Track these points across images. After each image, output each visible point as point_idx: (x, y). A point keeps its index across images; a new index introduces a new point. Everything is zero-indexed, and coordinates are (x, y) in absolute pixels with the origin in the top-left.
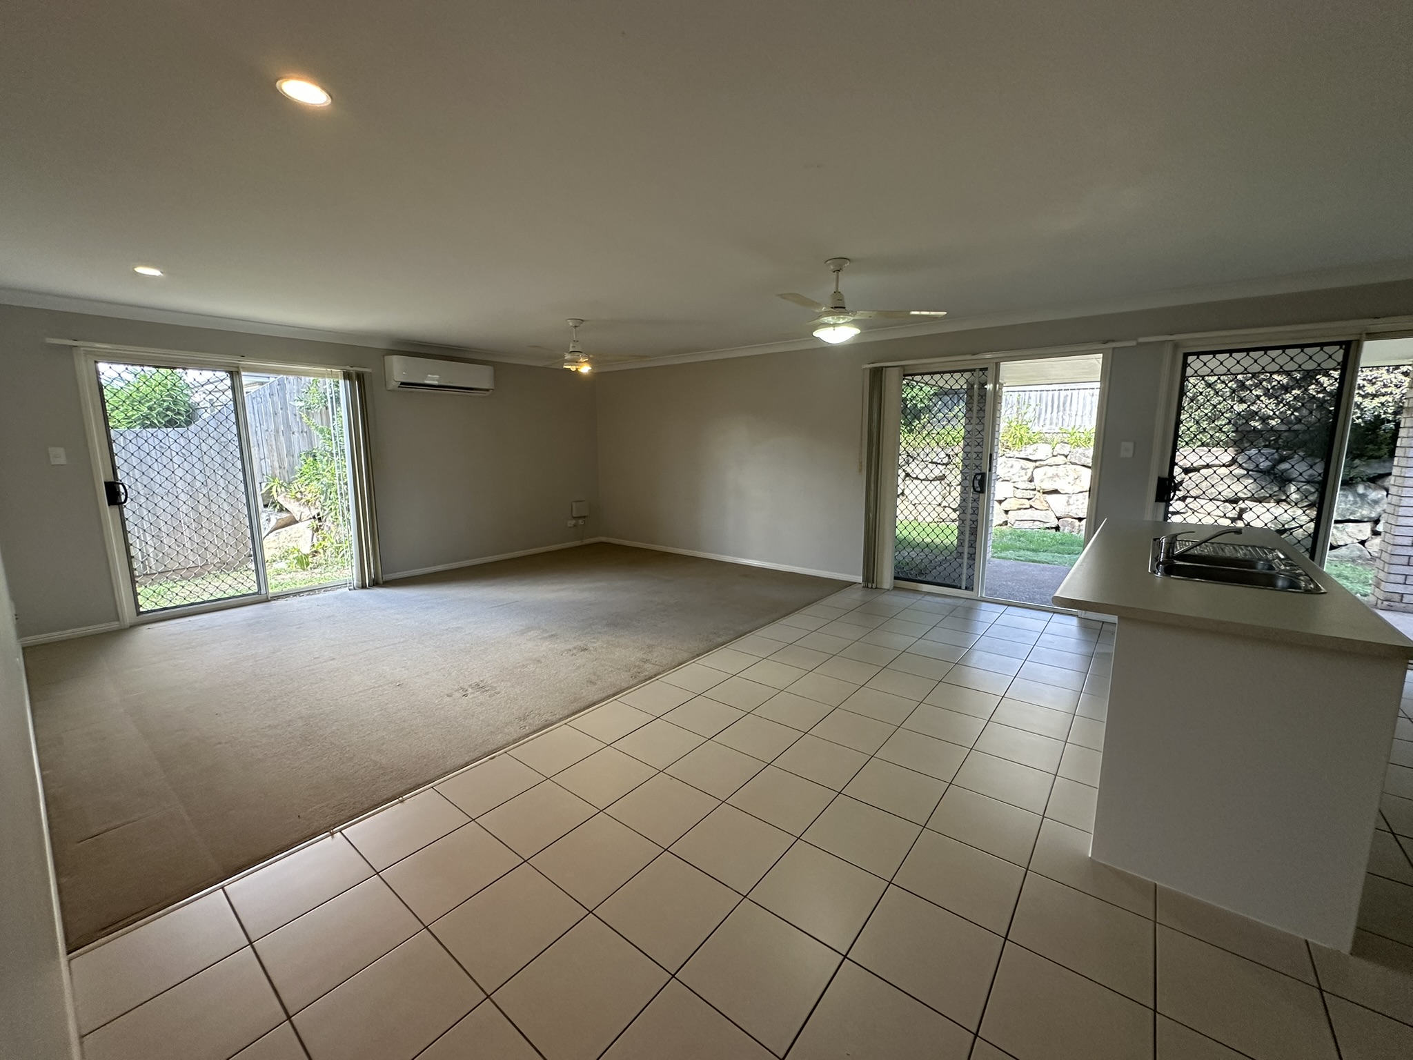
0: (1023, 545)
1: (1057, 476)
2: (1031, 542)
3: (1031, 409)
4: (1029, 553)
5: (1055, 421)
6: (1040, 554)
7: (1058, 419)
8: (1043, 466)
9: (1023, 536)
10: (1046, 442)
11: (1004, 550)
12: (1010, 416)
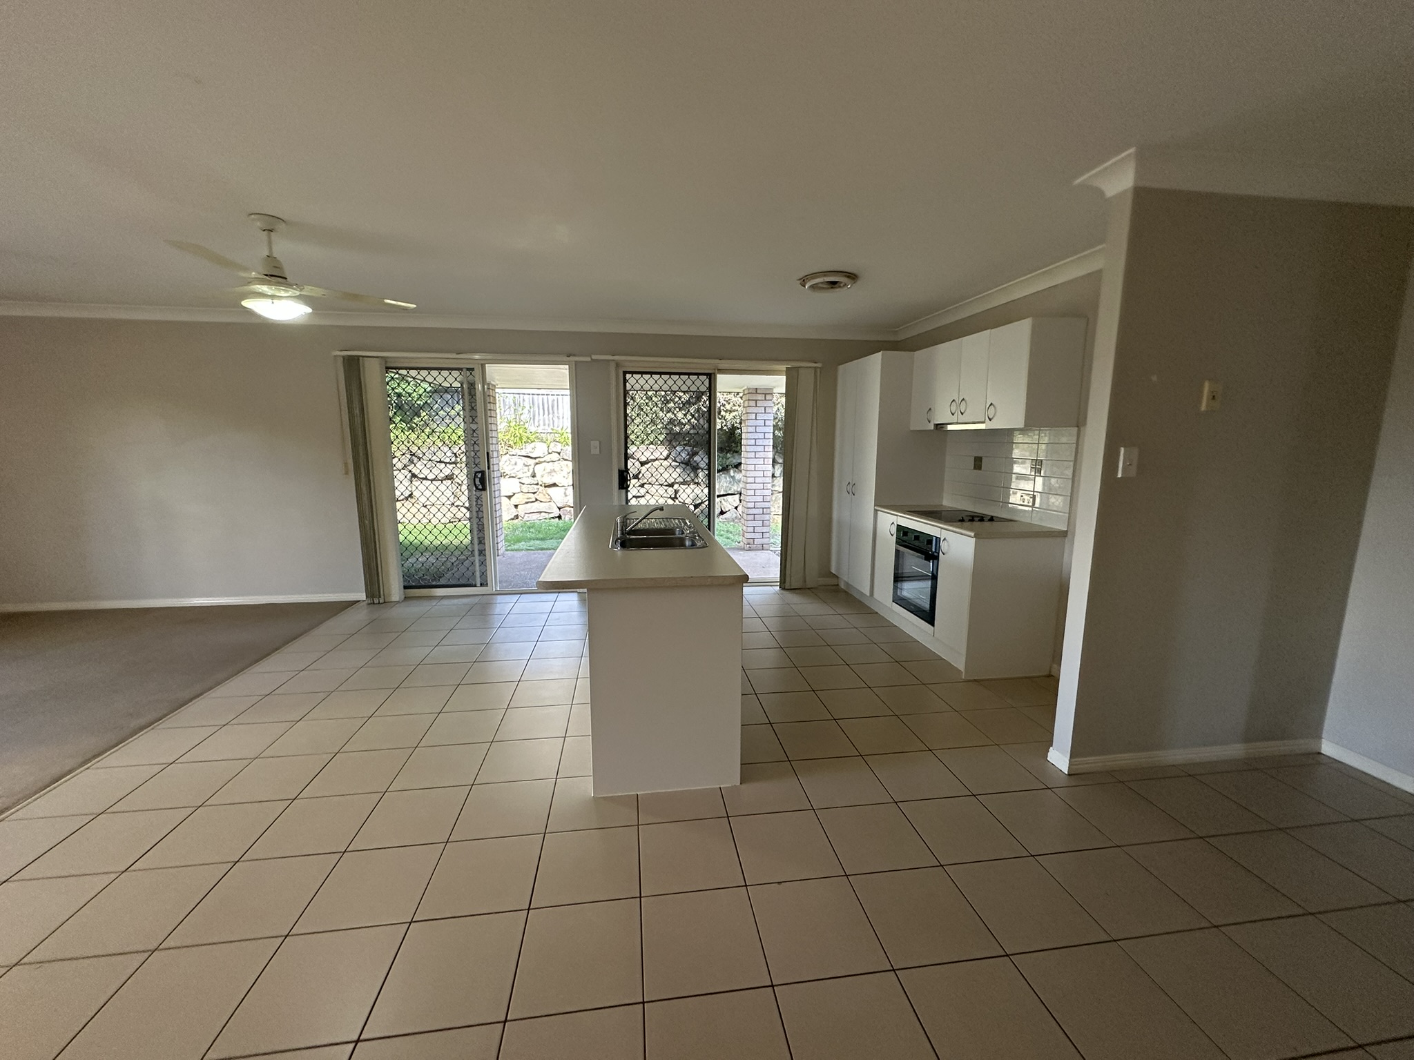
0: (533, 535)
1: (554, 471)
2: (539, 532)
3: (526, 411)
4: (538, 542)
5: (547, 422)
6: (548, 542)
7: (549, 420)
8: (541, 462)
9: (532, 527)
10: (542, 441)
11: (516, 542)
12: (509, 417)
